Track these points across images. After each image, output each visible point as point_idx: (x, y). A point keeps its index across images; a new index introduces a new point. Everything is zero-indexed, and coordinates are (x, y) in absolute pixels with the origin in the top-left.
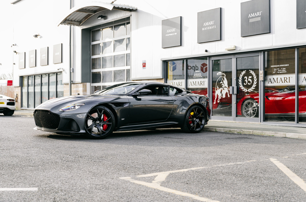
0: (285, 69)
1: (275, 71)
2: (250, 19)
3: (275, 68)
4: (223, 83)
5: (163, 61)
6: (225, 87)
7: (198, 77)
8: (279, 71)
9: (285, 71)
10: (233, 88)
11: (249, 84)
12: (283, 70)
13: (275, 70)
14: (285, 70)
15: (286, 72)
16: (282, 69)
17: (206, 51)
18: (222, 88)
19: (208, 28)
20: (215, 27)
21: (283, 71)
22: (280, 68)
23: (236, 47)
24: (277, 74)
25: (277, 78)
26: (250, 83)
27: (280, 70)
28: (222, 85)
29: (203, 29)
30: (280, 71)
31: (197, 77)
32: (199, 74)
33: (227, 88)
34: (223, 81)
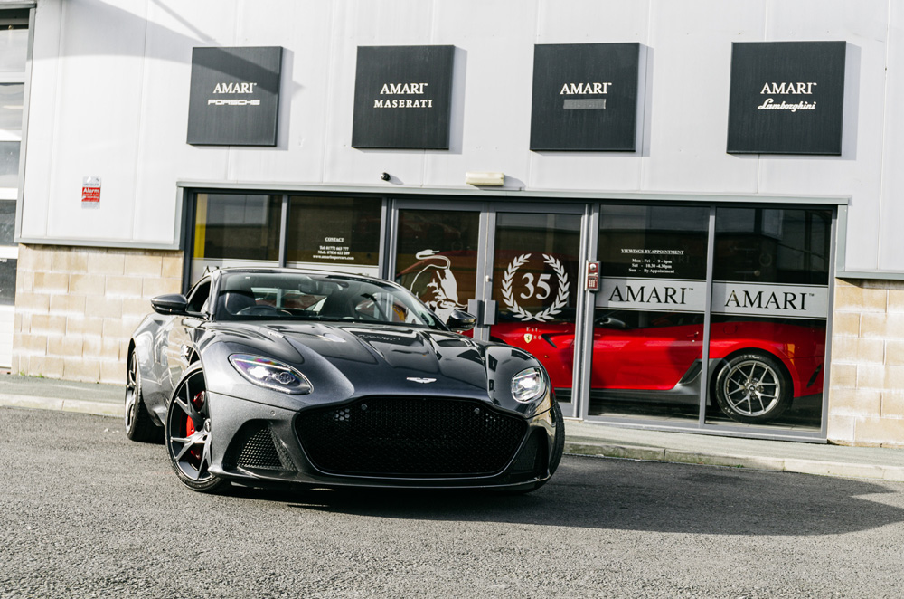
0: (668, 264)
1: (636, 266)
2: (566, 101)
3: (637, 256)
4: (440, 286)
5: (185, 189)
6: (448, 300)
7: (335, 258)
8: (648, 268)
9: (668, 269)
10: (481, 305)
11: (539, 297)
12: (663, 266)
13: (636, 263)
14: (670, 267)
15: (673, 272)
16: (661, 264)
17: (387, 177)
18: (434, 304)
19: (398, 103)
20: (427, 104)
21: (663, 269)
22: (653, 258)
23: (505, 178)
24: (640, 274)
25: (642, 288)
26: (544, 295)
27: (654, 266)
28: (437, 294)
29: (378, 104)
30: (653, 269)
31: (331, 257)
32: (338, 249)
33: (454, 304)
34: (438, 281)
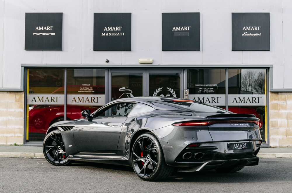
0: (212, 89)
1: (201, 90)
2: (174, 33)
3: (201, 87)
5: (24, 67)
7: (87, 92)
8: (205, 91)
9: (212, 91)
15: (214, 92)
16: (209, 89)
17: (108, 61)
18: (127, 108)
20: (122, 34)
21: (210, 91)
22: (207, 87)
23: (153, 61)
24: (202, 93)
25: (203, 98)
29: (103, 34)
30: (207, 91)
31: (85, 91)
32: (88, 88)
